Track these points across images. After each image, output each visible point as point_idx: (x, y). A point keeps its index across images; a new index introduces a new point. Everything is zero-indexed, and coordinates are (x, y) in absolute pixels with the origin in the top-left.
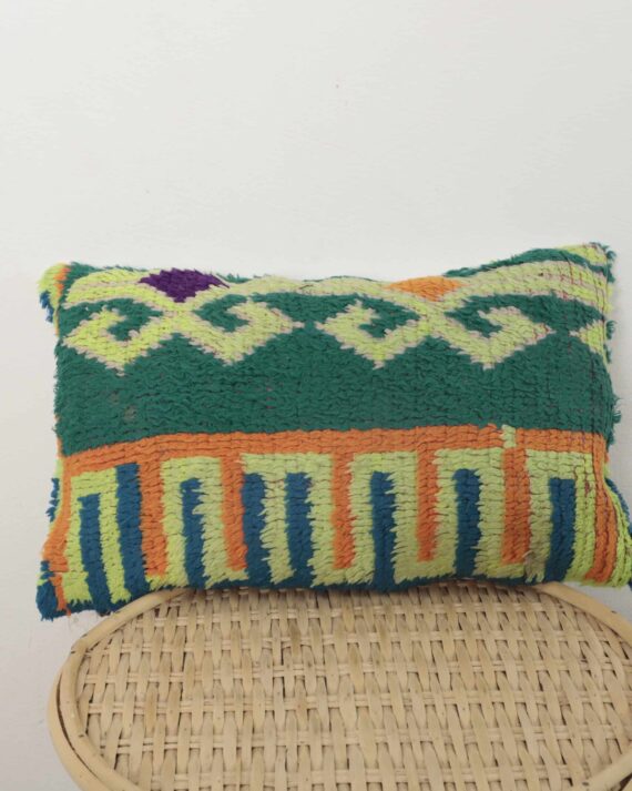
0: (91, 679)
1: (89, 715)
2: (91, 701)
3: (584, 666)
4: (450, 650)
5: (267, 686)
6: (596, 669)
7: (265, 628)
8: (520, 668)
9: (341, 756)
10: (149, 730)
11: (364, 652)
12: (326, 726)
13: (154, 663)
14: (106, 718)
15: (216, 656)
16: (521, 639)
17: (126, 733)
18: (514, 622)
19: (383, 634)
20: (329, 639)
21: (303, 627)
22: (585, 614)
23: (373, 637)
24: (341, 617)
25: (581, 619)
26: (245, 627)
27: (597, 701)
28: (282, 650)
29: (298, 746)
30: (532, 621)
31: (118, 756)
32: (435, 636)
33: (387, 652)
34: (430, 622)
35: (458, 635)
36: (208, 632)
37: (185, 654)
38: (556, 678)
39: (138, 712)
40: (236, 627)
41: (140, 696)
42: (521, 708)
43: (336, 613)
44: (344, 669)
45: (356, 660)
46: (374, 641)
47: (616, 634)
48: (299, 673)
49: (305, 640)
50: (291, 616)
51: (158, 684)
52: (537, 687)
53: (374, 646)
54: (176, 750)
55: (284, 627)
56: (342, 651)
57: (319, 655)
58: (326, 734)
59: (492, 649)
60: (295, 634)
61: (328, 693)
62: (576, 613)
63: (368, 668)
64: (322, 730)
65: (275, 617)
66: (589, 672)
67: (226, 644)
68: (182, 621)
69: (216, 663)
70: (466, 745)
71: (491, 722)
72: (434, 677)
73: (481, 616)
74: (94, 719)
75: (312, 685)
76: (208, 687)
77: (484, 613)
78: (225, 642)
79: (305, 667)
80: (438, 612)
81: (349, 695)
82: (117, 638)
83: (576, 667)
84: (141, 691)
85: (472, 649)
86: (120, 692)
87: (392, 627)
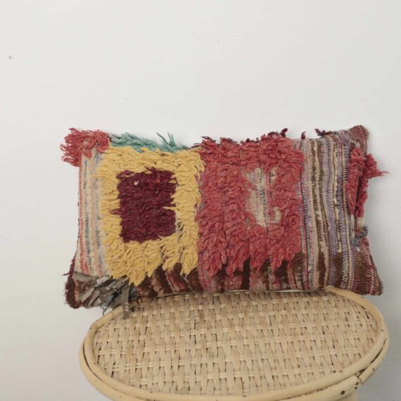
0: (100, 340)
1: (99, 356)
2: (100, 350)
3: (346, 323)
4: (279, 319)
5: (187, 339)
6: (352, 324)
7: (187, 314)
8: (314, 325)
9: (222, 367)
10: (128, 360)
11: (236, 322)
12: (216, 355)
13: (131, 332)
14: (107, 357)
15: (162, 328)
16: (315, 312)
17: (117, 363)
18: (312, 305)
19: (246, 313)
20: (218, 317)
21: (206, 313)
22: (349, 300)
23: (241, 315)
24: (225, 308)
25: (346, 302)
26: (177, 314)
27: (351, 338)
28: (195, 324)
29: (201, 364)
30: (321, 304)
31: (113, 372)
32: (272, 313)
33: (247, 321)
34: (270, 307)
35: (284, 312)
36: (158, 318)
37: (147, 328)
38: (332, 329)
39: (123, 353)
40: (172, 314)
41: (124, 347)
42: (313, 343)
43: (222, 306)
44: (225, 330)
45: (231, 325)
46: (241, 317)
47: (364, 308)
48: (203, 333)
49: (206, 318)
50: (200, 309)
51: (133, 341)
52: (322, 332)
53: (241, 320)
54: (141, 369)
55: (196, 313)
56: (225, 322)
57: (213, 324)
58: (215, 358)
59: (300, 318)
60: (201, 316)
61: (217, 340)
62: (344, 300)
63: (237, 329)
64: (213, 356)
65: (192, 309)
66: (349, 326)
67: (167, 323)
68: (145, 314)
69: (162, 331)
70: (284, 360)
71: (298, 349)
72: (270, 331)
73: (296, 304)
74: (101, 357)
75: (209, 338)
76: (157, 341)
77: (298, 302)
78: (166, 321)
79: (206, 330)
80: (274, 303)
81: (227, 340)
82: (112, 322)
83: (342, 323)
84: (125, 344)
85: (291, 318)
86: (114, 345)
87: (251, 311)
